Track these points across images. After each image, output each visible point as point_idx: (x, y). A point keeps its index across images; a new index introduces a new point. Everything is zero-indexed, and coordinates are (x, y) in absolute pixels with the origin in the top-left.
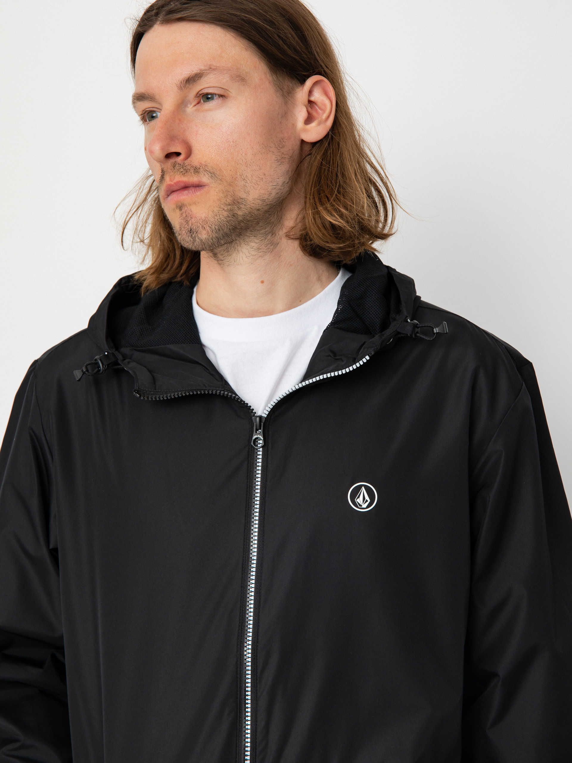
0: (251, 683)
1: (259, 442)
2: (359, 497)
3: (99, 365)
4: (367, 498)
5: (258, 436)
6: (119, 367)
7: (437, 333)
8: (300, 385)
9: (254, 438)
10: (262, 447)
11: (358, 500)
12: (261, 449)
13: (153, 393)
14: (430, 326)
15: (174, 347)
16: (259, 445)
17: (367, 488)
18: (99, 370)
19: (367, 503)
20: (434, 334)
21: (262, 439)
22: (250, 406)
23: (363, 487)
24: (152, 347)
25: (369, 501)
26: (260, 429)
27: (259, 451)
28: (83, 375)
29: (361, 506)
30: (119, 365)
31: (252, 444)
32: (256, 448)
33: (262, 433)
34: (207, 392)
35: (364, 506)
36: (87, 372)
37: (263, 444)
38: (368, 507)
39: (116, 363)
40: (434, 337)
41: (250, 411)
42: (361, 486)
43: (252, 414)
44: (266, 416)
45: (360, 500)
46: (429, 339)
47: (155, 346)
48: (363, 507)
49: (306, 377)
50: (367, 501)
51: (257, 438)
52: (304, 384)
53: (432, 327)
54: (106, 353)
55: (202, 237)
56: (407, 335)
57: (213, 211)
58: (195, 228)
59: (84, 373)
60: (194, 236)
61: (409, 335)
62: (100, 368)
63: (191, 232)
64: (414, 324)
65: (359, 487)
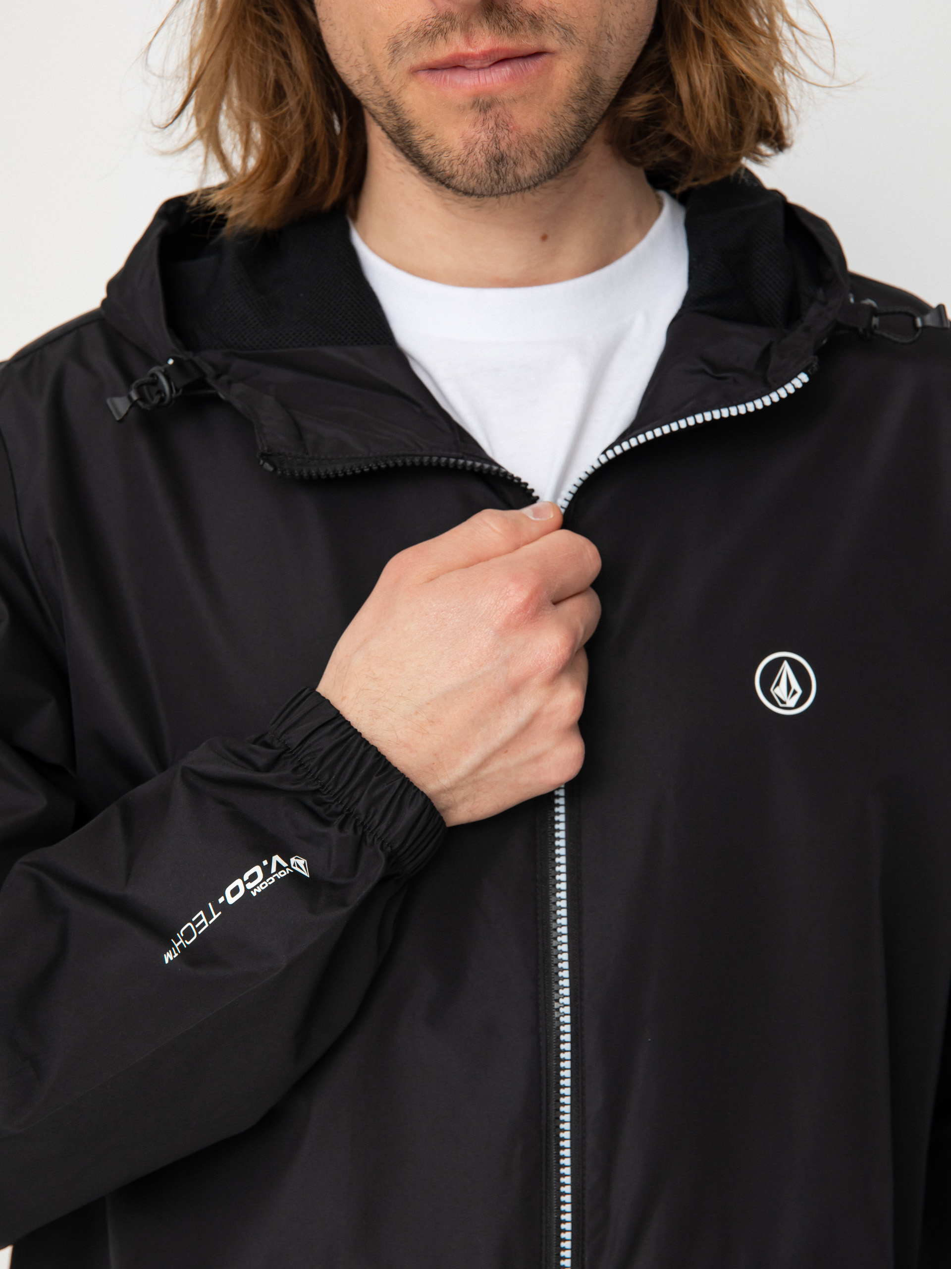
0: (572, 1087)
2: (778, 684)
3: (163, 386)
4: (795, 685)
6: (210, 391)
7: (924, 327)
11: (777, 691)
14: (907, 314)
17: (794, 664)
18: (162, 399)
19: (797, 697)
20: (916, 328)
23: (786, 664)
25: (800, 692)
28: (130, 407)
29: (785, 702)
30: (209, 387)
35: (792, 702)
36: (141, 403)
38: (799, 705)
39: (202, 383)
40: (917, 335)
42: (779, 661)
45: (780, 691)
46: (905, 341)
47: (294, 347)
48: (788, 705)
50: (795, 692)
53: (911, 314)
54: (171, 362)
55: (523, 173)
56: (856, 329)
57: (554, 115)
58: (513, 154)
59: (134, 404)
60: (503, 170)
61: (861, 330)
62: (165, 394)
63: (498, 164)
64: (870, 306)
65: (778, 663)
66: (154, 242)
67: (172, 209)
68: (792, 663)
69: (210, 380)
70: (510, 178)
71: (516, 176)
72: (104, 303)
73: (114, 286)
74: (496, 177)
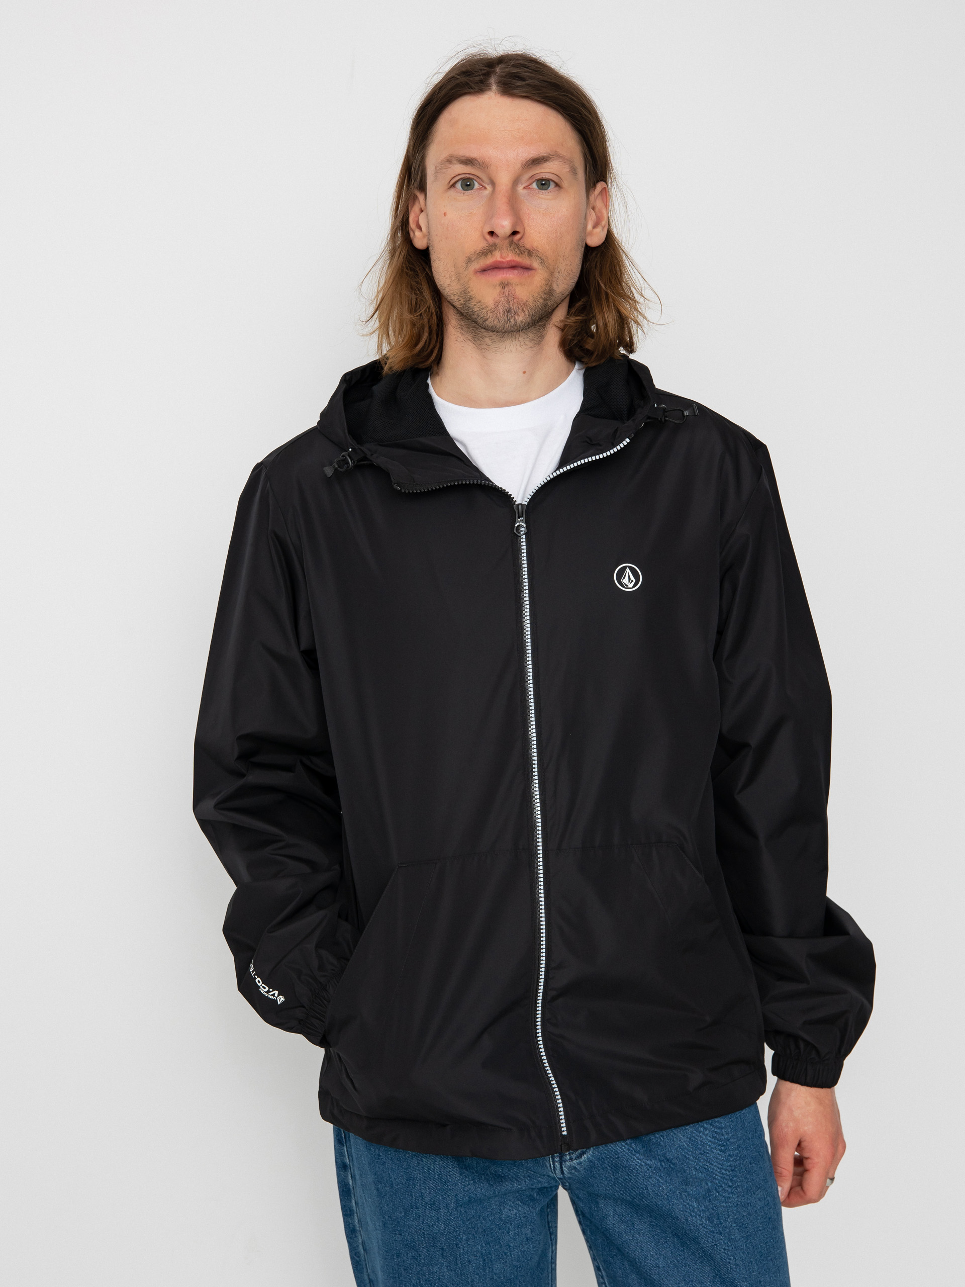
1: (521, 529)
2: (624, 578)
3: (349, 461)
4: (632, 578)
5: (521, 523)
6: (366, 462)
7: (687, 416)
8: (555, 474)
9: (516, 526)
10: (525, 534)
11: (624, 581)
12: (524, 536)
13: (412, 485)
14: (679, 410)
15: (423, 440)
16: (521, 533)
17: (632, 569)
18: (348, 467)
19: (633, 583)
20: (683, 417)
21: (525, 526)
22: (511, 495)
23: (628, 568)
24: (399, 441)
25: (634, 581)
26: (522, 517)
27: (523, 538)
28: (334, 471)
29: (628, 586)
30: (369, 460)
31: (515, 531)
32: (519, 535)
33: (524, 521)
34: (468, 482)
35: (631, 585)
36: (339, 469)
37: (526, 531)
38: (634, 586)
39: (365, 458)
40: (684, 421)
41: (511, 499)
42: (625, 568)
43: (513, 502)
44: (526, 503)
45: (625, 581)
46: (679, 423)
47: (405, 439)
48: (629, 587)
49: (562, 463)
50: (632, 581)
51: (519, 526)
52: (558, 472)
53: (682, 410)
54: (350, 450)
55: (518, 319)
56: (657, 419)
57: (533, 296)
58: (515, 309)
59: (336, 469)
60: (510, 316)
61: (659, 419)
62: (349, 465)
63: (508, 312)
64: (663, 408)
65: (624, 568)
66: (341, 393)
67: (348, 377)
68: (631, 568)
69: (368, 457)
70: (512, 320)
71: (515, 321)
72: (319, 422)
73: (323, 415)
74: (506, 319)
